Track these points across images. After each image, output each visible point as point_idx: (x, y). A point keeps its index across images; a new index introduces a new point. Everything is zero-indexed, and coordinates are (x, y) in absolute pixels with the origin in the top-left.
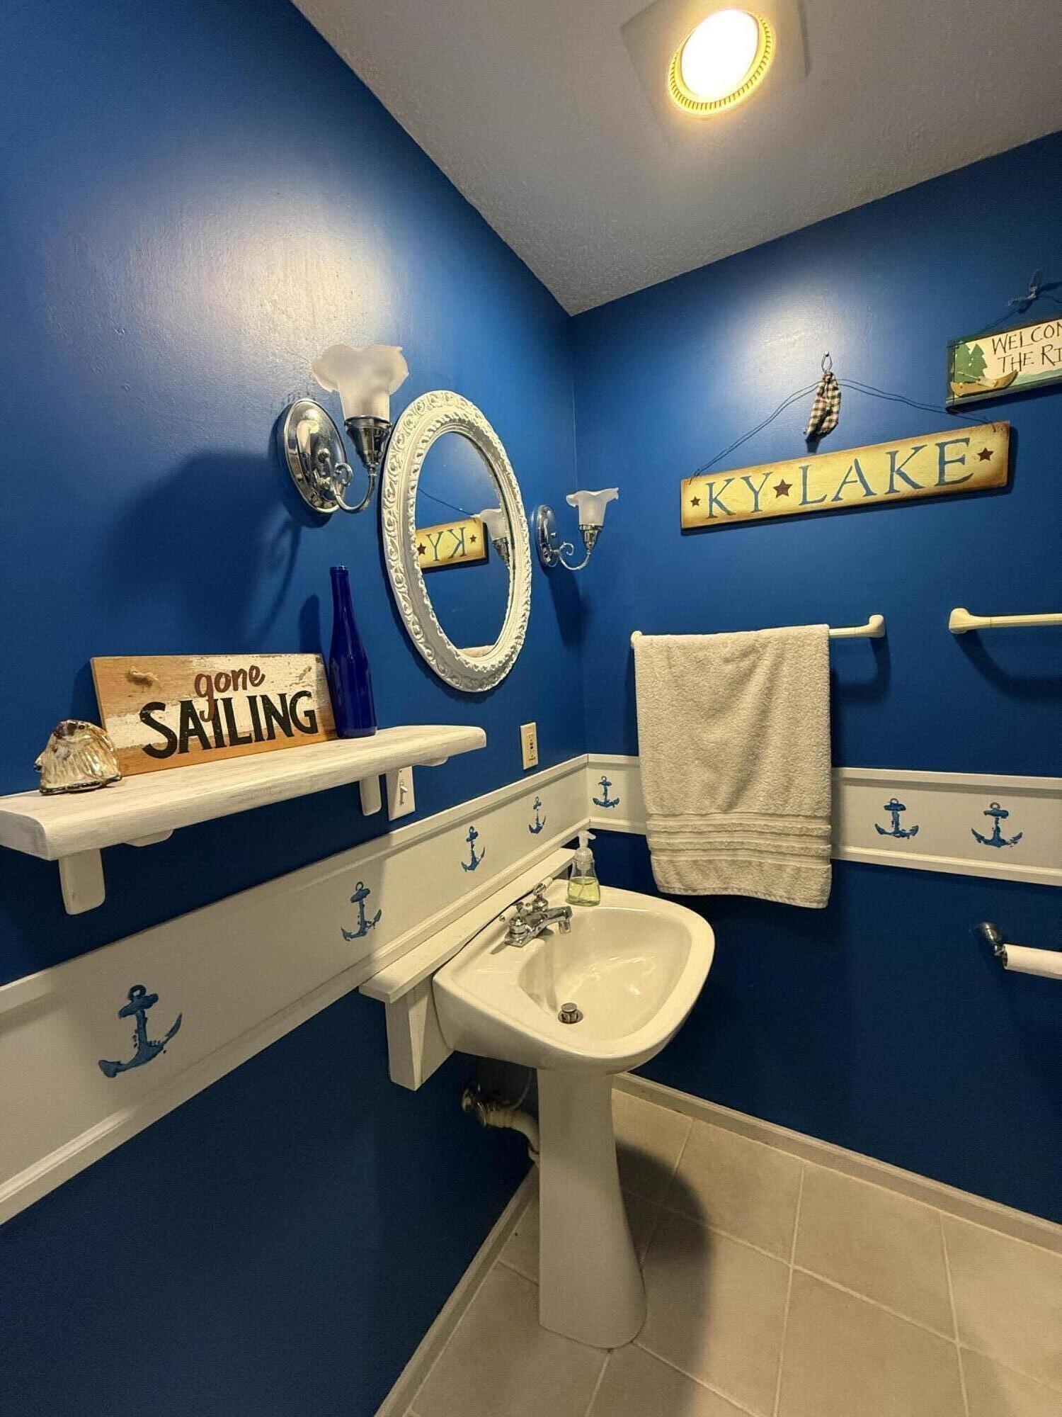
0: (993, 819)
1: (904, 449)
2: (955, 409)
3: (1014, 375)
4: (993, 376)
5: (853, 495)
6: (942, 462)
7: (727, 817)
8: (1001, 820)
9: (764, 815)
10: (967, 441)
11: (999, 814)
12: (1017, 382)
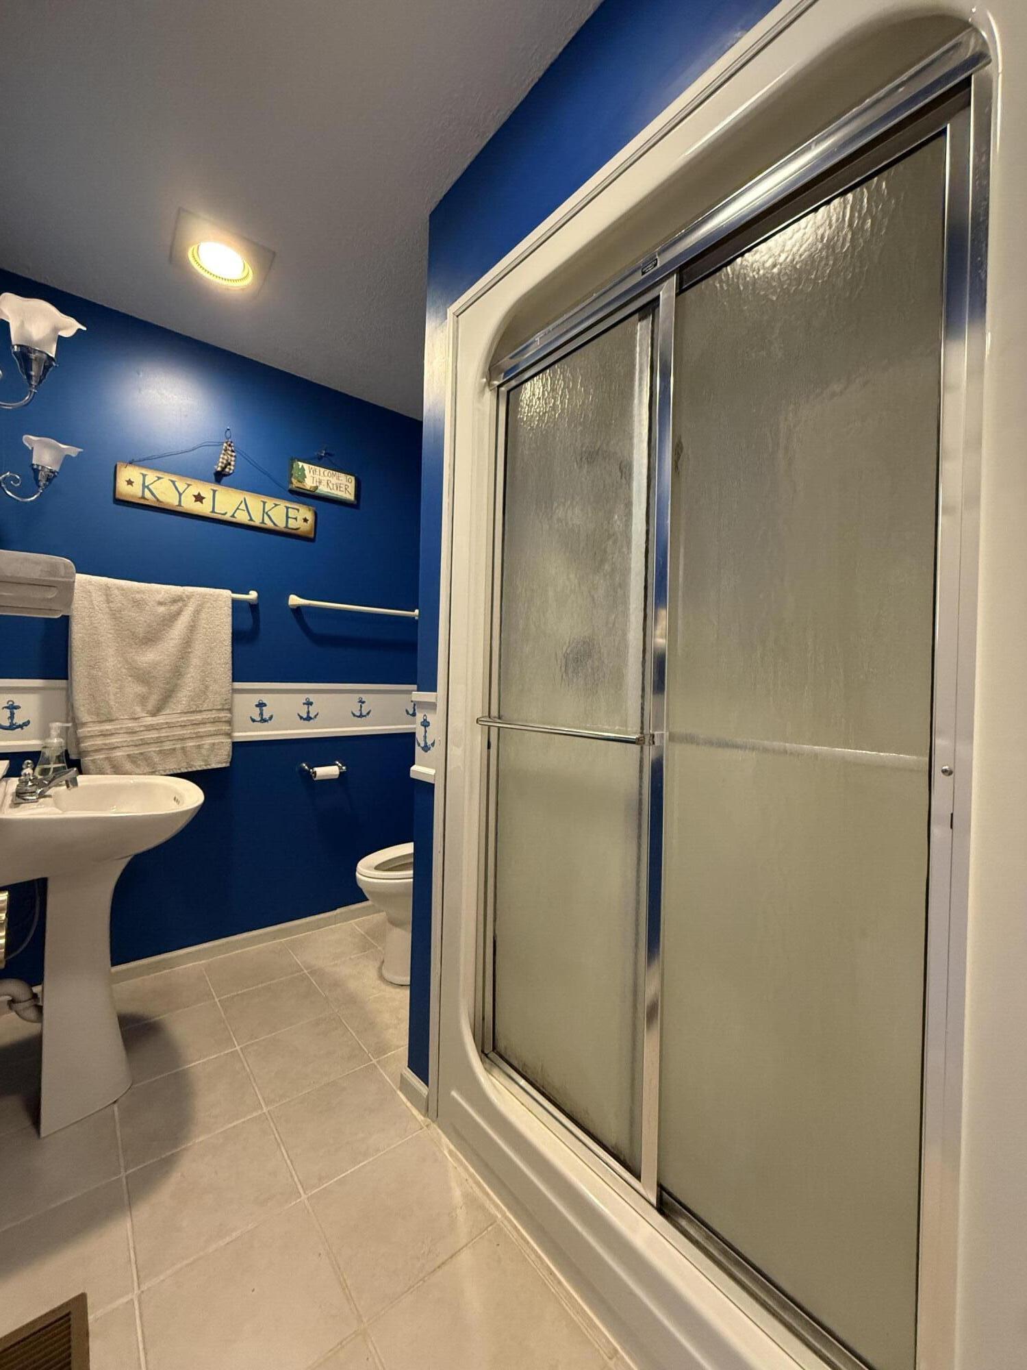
0: (306, 706)
1: (270, 503)
2: (292, 492)
3: (316, 488)
4: (309, 483)
5: (242, 517)
6: (287, 517)
7: (154, 718)
8: (310, 707)
9: (185, 713)
10: (298, 510)
11: (309, 704)
12: (318, 491)
